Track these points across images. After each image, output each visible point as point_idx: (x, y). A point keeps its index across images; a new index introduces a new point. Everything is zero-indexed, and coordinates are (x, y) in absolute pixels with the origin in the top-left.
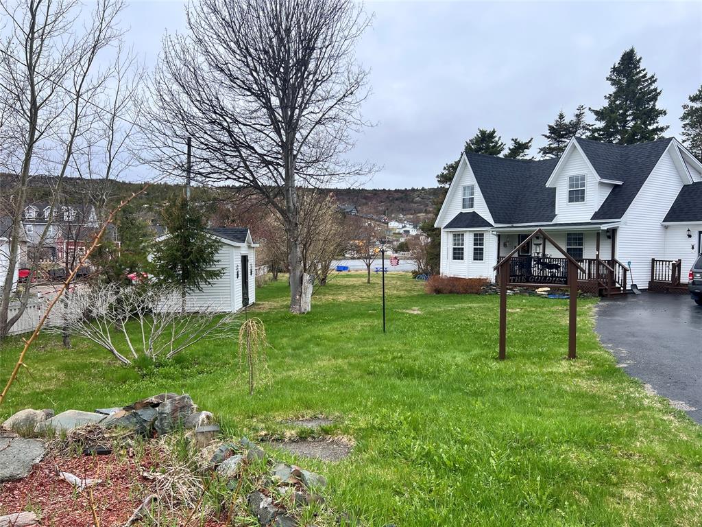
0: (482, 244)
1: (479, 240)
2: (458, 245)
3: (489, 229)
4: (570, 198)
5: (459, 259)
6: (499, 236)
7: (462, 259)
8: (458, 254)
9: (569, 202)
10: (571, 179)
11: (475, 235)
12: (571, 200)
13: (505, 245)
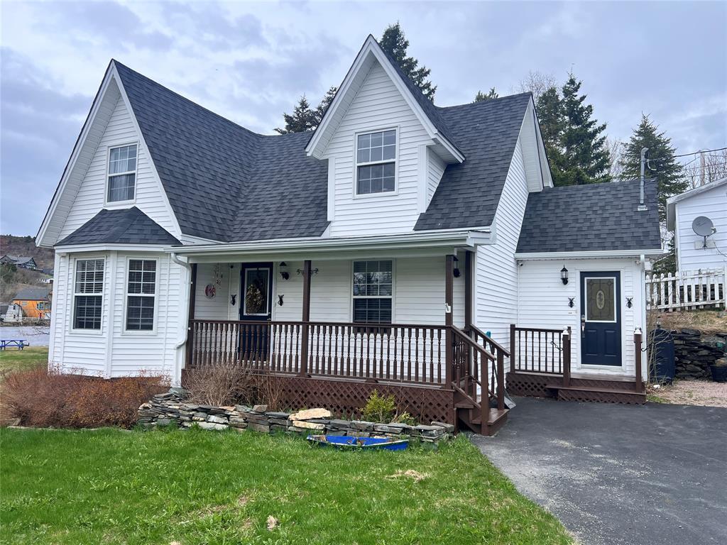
0: (150, 289)
1: (142, 276)
2: (89, 290)
3: (168, 248)
4: (359, 184)
5: (89, 326)
6: (194, 269)
7: (98, 326)
8: (87, 314)
9: (359, 192)
10: (362, 138)
11: (133, 264)
12: (362, 188)
13: (210, 292)
